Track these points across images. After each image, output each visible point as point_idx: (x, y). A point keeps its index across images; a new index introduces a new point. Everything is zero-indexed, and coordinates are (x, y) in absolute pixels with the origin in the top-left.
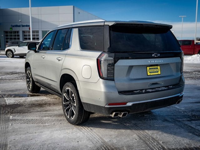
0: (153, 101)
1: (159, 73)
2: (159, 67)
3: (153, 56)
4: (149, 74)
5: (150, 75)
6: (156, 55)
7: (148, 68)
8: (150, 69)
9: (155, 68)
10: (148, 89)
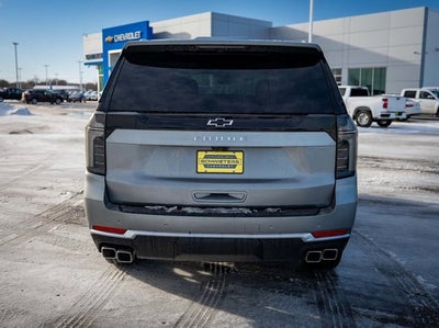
0: (195, 238)
1: (239, 169)
2: (239, 155)
3: (209, 123)
4: (201, 168)
5: (206, 173)
6: (220, 122)
7: (201, 155)
8: (206, 157)
9: (224, 157)
10: (188, 206)
